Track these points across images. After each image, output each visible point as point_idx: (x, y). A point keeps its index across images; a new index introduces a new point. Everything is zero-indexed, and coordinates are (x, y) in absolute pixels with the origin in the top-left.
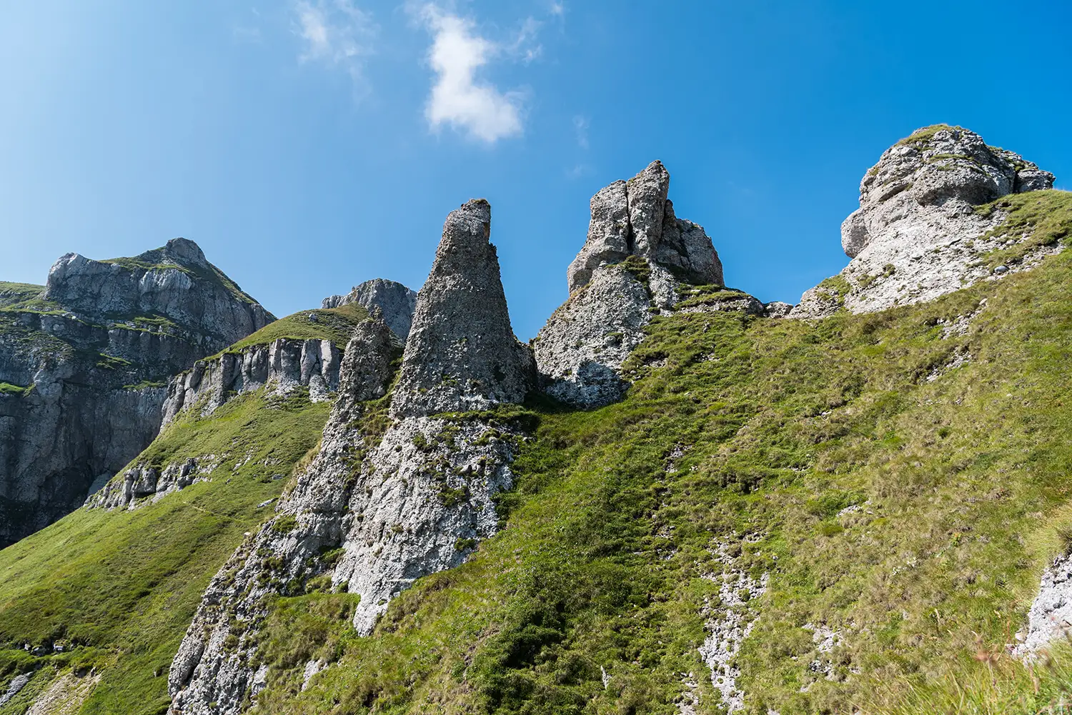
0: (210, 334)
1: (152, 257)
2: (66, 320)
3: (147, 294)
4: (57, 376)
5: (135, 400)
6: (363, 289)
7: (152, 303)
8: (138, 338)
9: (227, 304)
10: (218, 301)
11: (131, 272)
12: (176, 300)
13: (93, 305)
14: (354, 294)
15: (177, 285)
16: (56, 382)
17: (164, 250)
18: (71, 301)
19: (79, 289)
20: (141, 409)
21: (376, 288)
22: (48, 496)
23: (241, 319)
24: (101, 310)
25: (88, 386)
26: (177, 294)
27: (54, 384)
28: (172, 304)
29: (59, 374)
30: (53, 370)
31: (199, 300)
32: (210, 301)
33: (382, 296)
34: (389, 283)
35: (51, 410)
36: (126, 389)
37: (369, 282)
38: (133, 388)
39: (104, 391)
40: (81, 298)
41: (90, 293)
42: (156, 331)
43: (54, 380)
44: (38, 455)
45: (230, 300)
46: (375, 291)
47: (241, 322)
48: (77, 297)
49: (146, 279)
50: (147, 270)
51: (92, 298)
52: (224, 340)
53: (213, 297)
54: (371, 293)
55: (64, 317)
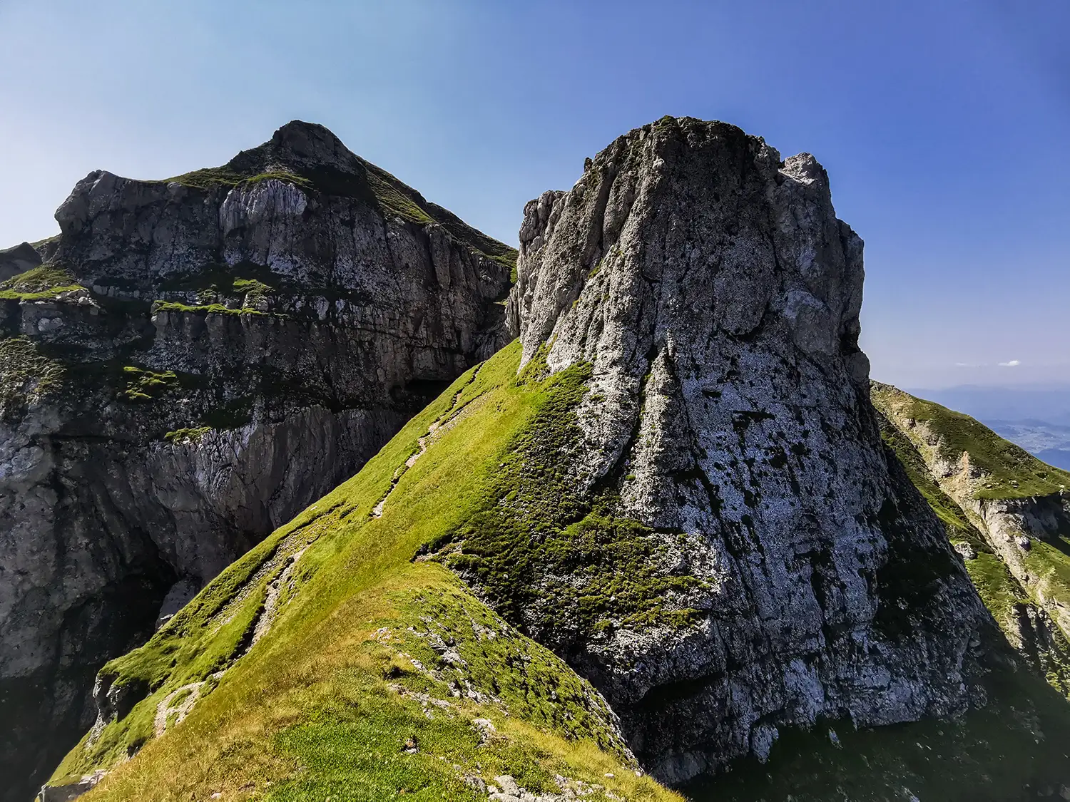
0: (343, 293)
1: (247, 163)
2: (64, 308)
3: (233, 233)
4: (31, 432)
5: (188, 460)
6: (619, 160)
7: (244, 248)
8: (204, 326)
9: (379, 232)
10: (358, 231)
11: (205, 194)
12: (280, 240)
13: (141, 265)
14: (589, 182)
15: (280, 209)
16: (28, 446)
17: (269, 148)
18: (97, 264)
19: (114, 238)
20: (201, 478)
21: (661, 151)
22: (74, 644)
23: (404, 255)
24: (156, 273)
25: (106, 439)
26: (282, 227)
27: (24, 451)
28: (276, 247)
29: (34, 427)
30: (19, 422)
31: (324, 233)
32: (342, 231)
33: (681, 177)
34: (699, 128)
35: (31, 502)
36: (170, 439)
37: (634, 135)
38: (184, 435)
39: (136, 444)
40: (119, 256)
41: (137, 243)
42: (239, 306)
43: (23, 441)
44: (27, 587)
45: (384, 224)
46: (658, 162)
47: (405, 261)
48: (110, 254)
49: (229, 203)
50: (231, 187)
51: (140, 252)
52: (372, 301)
53: (350, 224)
54: (643, 170)
55: (60, 302)
